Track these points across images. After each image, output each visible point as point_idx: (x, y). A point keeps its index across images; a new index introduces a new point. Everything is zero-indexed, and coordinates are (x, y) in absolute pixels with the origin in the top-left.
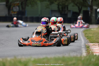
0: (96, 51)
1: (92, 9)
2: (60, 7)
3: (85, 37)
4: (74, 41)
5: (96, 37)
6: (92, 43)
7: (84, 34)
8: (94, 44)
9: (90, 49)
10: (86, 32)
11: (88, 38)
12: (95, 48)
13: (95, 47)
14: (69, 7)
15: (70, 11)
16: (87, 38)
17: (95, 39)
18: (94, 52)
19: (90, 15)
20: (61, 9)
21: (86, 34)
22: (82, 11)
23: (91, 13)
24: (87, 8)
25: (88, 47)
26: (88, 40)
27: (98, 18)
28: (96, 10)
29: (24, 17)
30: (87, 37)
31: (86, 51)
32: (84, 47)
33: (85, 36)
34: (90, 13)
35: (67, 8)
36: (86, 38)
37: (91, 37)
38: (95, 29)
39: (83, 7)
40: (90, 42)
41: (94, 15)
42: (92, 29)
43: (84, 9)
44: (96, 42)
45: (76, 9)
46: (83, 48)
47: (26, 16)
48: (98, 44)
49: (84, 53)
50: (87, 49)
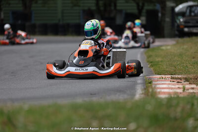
0: (163, 90)
1: (164, 7)
2: (101, 3)
5: (168, 63)
6: (158, 74)
7: (146, 57)
8: (163, 76)
9: (153, 86)
10: (151, 53)
11: (152, 66)
12: (163, 84)
13: (163, 82)
14: (118, 5)
15: (121, 11)
16: (150, 64)
17: (165, 67)
18: (159, 92)
19: (159, 19)
20: (102, 8)
21: (149, 57)
22: (144, 11)
23: (163, 15)
24: (155, 5)
26: (152, 69)
27: (176, 25)
28: (173, 9)
29: (27, 24)
30: (152, 62)
31: (143, 92)
32: (141, 83)
33: (148, 62)
34: (160, 15)
35: (115, 6)
36: (149, 66)
37: (158, 62)
38: (169, 47)
39: (146, 4)
40: (156, 73)
41: (168, 19)
42: (164, 48)
43: (148, 7)
44: (166, 73)
45: (132, 8)
46: (140, 86)
47: (33, 22)
48: (170, 76)
49: (139, 94)
50: (147, 87)
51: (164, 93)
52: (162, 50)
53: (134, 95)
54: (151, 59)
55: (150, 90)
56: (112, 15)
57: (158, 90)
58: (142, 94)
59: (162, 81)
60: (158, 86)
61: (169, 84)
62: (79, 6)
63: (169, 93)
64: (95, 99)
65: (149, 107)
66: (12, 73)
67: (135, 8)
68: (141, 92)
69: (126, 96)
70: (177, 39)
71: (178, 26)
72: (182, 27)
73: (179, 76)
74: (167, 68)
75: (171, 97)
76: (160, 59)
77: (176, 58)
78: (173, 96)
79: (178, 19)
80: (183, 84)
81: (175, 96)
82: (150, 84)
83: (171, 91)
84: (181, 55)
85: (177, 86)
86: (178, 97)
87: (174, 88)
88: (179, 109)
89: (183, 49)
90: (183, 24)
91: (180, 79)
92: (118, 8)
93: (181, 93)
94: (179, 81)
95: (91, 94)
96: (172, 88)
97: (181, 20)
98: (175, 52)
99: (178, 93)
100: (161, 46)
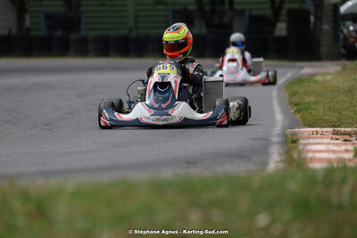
0: (318, 155)
1: (320, 5)
3: (290, 107)
4: (247, 121)
5: (326, 105)
7: (287, 95)
8: (318, 129)
9: (300, 147)
10: (296, 88)
11: (298, 111)
12: (318, 144)
15: (242, 12)
16: (295, 108)
17: (321, 113)
18: (312, 160)
19: (311, 27)
21: (293, 94)
22: (284, 12)
23: (318, 18)
24: (303, 2)
25: (294, 142)
26: (298, 116)
27: (342, 36)
28: (336, 7)
30: (297, 105)
31: (283, 158)
32: (279, 143)
33: (291, 103)
34: (312, 19)
35: (232, 3)
36: (292, 111)
37: (309, 104)
38: (329, 77)
40: (305, 125)
41: (326, 27)
42: (319, 78)
43: (290, 5)
44: (324, 124)
46: (276, 147)
47: (83, 33)
48: (331, 129)
49: (275, 161)
50: (289, 149)
51: (321, 160)
52: (317, 82)
53: (265, 164)
54: (296, 99)
55: (295, 155)
56: (226, 20)
57: (310, 155)
58: (280, 162)
59: (315, 138)
60: (309, 147)
61: (329, 144)
62: (166, 4)
63: (329, 161)
64: (195, 172)
65: (293, 186)
66: (45, 125)
67: (268, 6)
68: (279, 159)
69: (250, 166)
70: (343, 62)
71: (346, 39)
72: (352, 40)
73: (347, 129)
74: (325, 114)
75: (333, 167)
76: (312, 99)
77: (341, 96)
78: (335, 165)
79: (344, 25)
80: (354, 144)
81: (340, 165)
82: (294, 145)
83: (332, 156)
84: (350, 91)
85: (343, 148)
86: (345, 167)
87: (339, 151)
88: (347, 189)
89: (354, 80)
90: (354, 34)
91: (350, 134)
92: (237, 7)
93: (350, 160)
94: (347, 137)
95: (189, 163)
96: (334, 152)
97: (351, 28)
98: (340, 85)
99: (344, 159)
100: (315, 75)
